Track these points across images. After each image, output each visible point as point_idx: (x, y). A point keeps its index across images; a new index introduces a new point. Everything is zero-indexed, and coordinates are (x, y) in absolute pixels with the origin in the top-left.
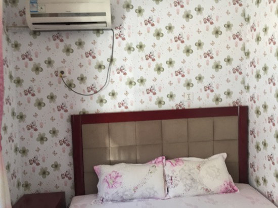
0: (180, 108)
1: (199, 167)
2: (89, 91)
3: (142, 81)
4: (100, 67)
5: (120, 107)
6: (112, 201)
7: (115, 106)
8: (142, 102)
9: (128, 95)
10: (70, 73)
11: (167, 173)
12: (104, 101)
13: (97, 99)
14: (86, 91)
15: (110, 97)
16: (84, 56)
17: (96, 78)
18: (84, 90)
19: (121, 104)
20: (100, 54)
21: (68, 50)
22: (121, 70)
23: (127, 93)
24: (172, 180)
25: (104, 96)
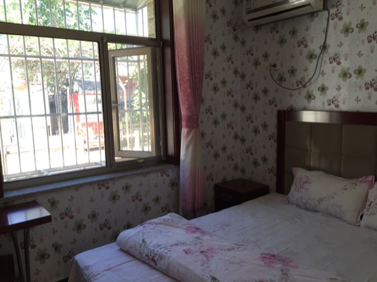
3: (360, 72)
4: (311, 56)
5: (329, 105)
7: (323, 103)
8: (358, 100)
9: (341, 90)
10: (281, 66)
13: (305, 94)
14: (295, 85)
15: (319, 92)
16: (296, 46)
17: (306, 70)
19: (331, 102)
20: (312, 41)
21: (282, 41)
22: (335, 59)
23: (339, 88)
25: (312, 91)
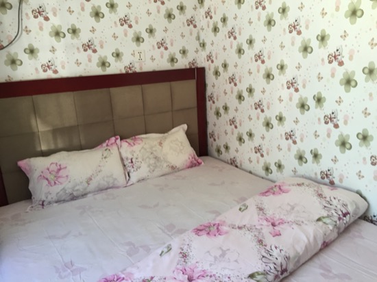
0: (130, 72)
1: (160, 144)
3: (74, 31)
4: (3, 5)
5: (45, 71)
6: (56, 202)
7: (36, 69)
8: (78, 63)
9: (56, 52)
11: (124, 155)
12: (18, 63)
13: (5, 59)
15: (27, 55)
19: (46, 67)
22: (39, 12)
23: (53, 50)
24: (132, 162)
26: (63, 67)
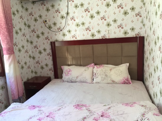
0: (104, 38)
1: (111, 70)
2: (58, 30)
3: (83, 24)
4: (62, 17)
7: (70, 37)
8: (84, 35)
10: (49, 21)
11: (94, 71)
12: (65, 35)
13: (62, 34)
14: (57, 30)
15: (68, 33)
16: (55, 12)
17: (61, 23)
18: (56, 30)
19: (73, 37)
20: (62, 11)
21: (48, 10)
22: (72, 18)
23: (76, 31)
24: (95, 75)
25: (65, 32)
26: (79, 37)
